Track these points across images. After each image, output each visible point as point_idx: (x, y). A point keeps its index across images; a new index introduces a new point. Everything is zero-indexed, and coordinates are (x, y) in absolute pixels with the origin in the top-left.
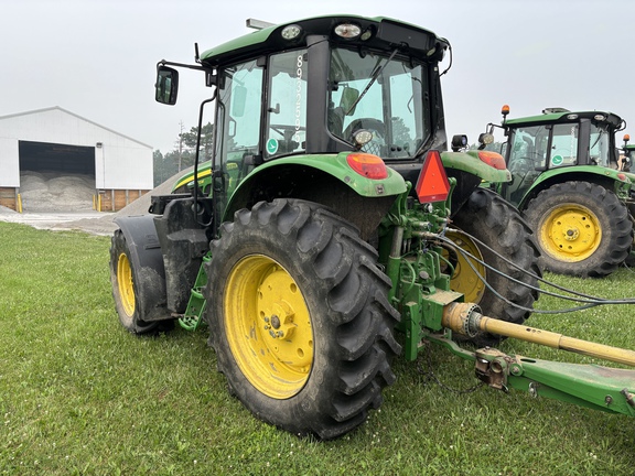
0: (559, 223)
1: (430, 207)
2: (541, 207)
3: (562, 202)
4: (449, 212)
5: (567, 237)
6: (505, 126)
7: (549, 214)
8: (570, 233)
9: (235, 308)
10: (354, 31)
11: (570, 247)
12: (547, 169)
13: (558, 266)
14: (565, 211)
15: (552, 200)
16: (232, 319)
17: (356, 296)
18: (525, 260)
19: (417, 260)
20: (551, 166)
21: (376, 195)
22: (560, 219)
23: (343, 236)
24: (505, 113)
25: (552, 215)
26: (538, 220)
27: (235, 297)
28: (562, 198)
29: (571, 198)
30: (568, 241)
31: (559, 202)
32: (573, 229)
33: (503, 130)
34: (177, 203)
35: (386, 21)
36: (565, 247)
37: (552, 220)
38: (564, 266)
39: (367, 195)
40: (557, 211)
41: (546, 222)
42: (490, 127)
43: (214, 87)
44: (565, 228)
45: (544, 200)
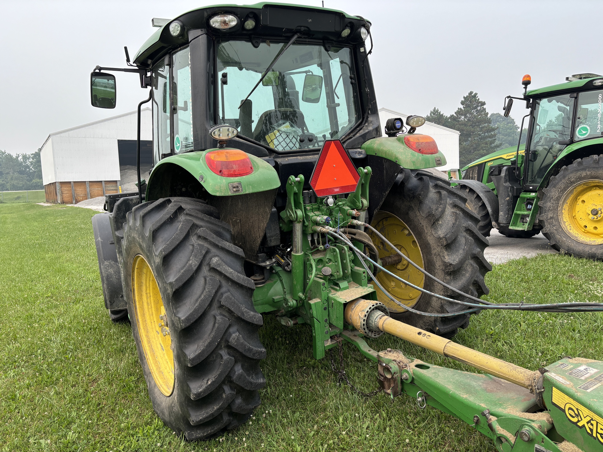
0: (583, 201)
1: (331, 200)
2: (561, 185)
3: (584, 178)
4: (366, 202)
5: (591, 216)
6: (527, 98)
7: (571, 192)
8: (595, 212)
9: (145, 304)
10: (232, 21)
11: (596, 228)
12: (572, 142)
13: (580, 248)
14: (590, 188)
15: (573, 176)
16: (143, 315)
17: (197, 300)
18: (461, 251)
19: (325, 255)
20: (576, 139)
21: (230, 194)
22: (585, 197)
23: (199, 237)
24: (526, 83)
25: (575, 193)
26: (558, 199)
27: (144, 293)
28: (584, 174)
29: (594, 173)
30: (593, 220)
31: (580, 178)
32: (597, 208)
33: (525, 102)
34: (124, 201)
35: (267, 6)
36: (590, 228)
37: (576, 199)
38: (587, 249)
39: (218, 194)
40: (580, 189)
41: (569, 201)
42: (507, 100)
43: (149, 88)
44: (589, 207)
45: (564, 177)
